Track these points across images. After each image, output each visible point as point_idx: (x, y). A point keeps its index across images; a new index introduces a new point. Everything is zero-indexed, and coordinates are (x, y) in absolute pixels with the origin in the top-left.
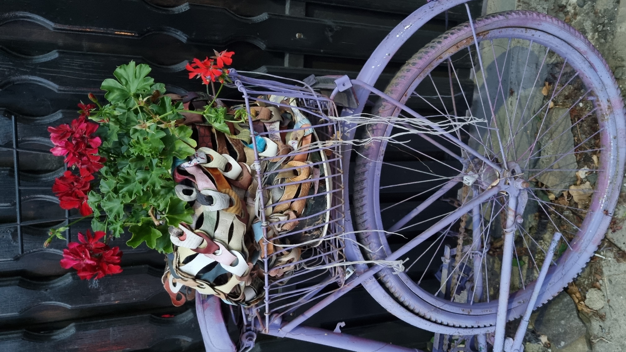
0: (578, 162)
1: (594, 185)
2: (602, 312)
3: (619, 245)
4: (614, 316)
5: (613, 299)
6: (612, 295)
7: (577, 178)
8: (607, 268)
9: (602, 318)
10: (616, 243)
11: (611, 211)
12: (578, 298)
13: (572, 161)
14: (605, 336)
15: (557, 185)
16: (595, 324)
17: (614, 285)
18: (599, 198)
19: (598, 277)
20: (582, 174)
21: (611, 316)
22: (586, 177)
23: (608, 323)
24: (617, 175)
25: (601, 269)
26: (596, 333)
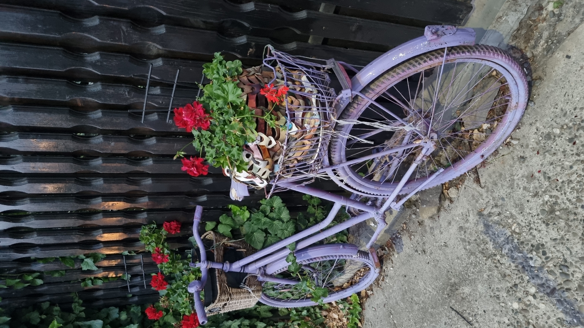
0: (487, 119)
1: (486, 137)
2: (453, 200)
3: (479, 175)
4: (457, 205)
5: (461, 197)
6: (462, 195)
7: (481, 127)
8: (468, 181)
9: (451, 201)
10: (479, 172)
11: (485, 157)
12: (445, 187)
13: (484, 116)
14: (448, 210)
15: (469, 125)
16: (447, 202)
17: (466, 191)
18: (483, 147)
19: (461, 183)
20: (485, 126)
21: (455, 203)
22: (486, 129)
23: (452, 205)
24: (500, 140)
25: (464, 180)
26: (445, 206)
